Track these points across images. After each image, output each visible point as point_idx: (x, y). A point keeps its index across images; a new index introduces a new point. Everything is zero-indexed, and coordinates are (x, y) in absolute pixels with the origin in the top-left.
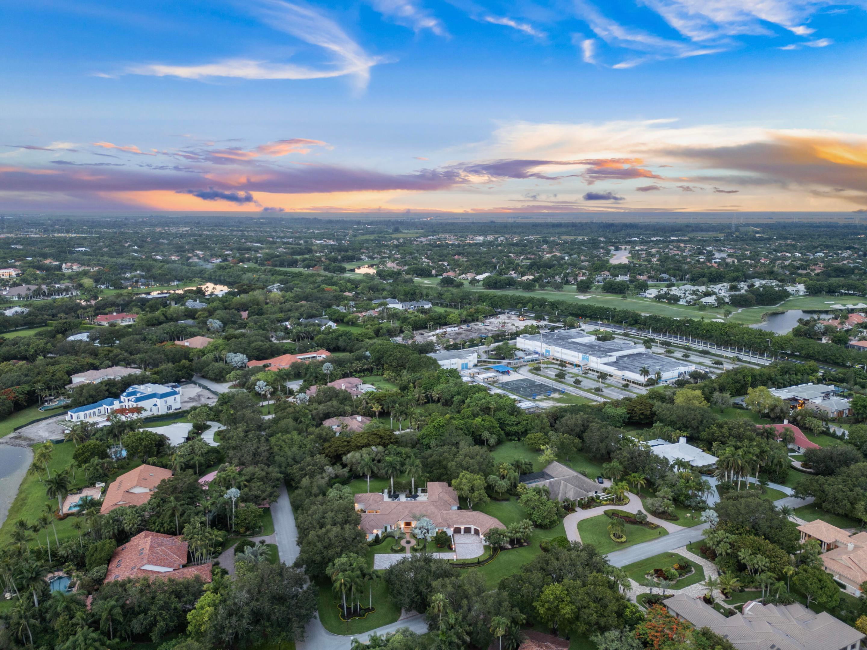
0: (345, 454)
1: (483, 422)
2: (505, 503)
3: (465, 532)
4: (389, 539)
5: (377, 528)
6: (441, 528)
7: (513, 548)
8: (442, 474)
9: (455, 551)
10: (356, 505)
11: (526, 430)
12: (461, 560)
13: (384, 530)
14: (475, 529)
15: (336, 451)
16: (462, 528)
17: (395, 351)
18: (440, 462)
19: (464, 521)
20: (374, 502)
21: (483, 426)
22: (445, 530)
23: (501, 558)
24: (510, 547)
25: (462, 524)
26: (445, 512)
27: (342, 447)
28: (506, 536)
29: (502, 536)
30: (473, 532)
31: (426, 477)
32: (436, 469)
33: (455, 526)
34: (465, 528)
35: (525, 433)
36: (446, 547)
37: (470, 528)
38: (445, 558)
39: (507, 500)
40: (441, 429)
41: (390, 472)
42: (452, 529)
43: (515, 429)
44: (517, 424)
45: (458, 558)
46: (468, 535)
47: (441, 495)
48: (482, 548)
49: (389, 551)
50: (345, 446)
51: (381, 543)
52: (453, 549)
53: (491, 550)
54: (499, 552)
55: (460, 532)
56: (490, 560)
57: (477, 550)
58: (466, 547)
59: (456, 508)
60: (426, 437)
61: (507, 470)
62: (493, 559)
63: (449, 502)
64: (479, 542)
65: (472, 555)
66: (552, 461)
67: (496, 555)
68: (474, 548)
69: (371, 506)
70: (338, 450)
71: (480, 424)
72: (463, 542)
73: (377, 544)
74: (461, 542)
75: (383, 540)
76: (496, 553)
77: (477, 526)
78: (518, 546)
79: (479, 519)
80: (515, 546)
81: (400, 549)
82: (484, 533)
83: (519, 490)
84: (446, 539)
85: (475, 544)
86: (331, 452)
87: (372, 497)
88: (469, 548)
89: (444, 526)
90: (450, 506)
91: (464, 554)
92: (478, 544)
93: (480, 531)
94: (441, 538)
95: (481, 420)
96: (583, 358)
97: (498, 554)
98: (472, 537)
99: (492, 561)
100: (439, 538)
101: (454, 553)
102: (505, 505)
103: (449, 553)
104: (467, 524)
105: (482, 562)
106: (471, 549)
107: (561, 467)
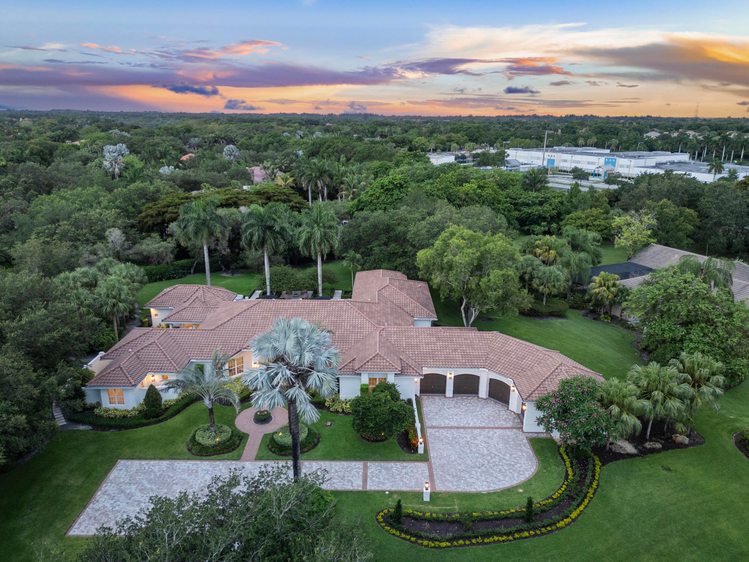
1: (479, 191)
2: (558, 322)
3: (458, 391)
5: (158, 370)
6: (378, 376)
7: (643, 452)
9: (425, 458)
10: (153, 311)
12: (451, 496)
13: (187, 378)
14: (493, 383)
15: (159, 214)
16: (450, 375)
17: (335, 141)
19: (458, 356)
21: (480, 196)
22: (391, 379)
23: (614, 495)
24: (629, 448)
25: (449, 363)
26: (393, 329)
28: (630, 410)
29: (615, 409)
30: (483, 389)
31: (353, 260)
32: (379, 246)
33: (426, 371)
34: (457, 378)
35: (558, 218)
36: (393, 440)
37: (476, 379)
38: (388, 487)
39: (560, 315)
40: (396, 192)
42: (417, 379)
43: (536, 210)
44: (541, 204)
45: (440, 488)
46: (466, 401)
47: (386, 293)
48: (528, 450)
51: (166, 419)
52: (421, 450)
53: (565, 457)
54: (597, 468)
55: (442, 391)
56: (575, 503)
57: (507, 457)
58: (468, 442)
59: (428, 324)
60: (366, 206)
61: (556, 249)
62: (583, 500)
63: (408, 309)
64: (510, 424)
65: (491, 475)
66: (647, 245)
67: (588, 481)
68: (499, 450)
69: (183, 313)
70: (167, 212)
71: (475, 193)
72: (452, 424)
73: (152, 420)
74: (447, 423)
75: (177, 407)
76: (590, 473)
77: (500, 373)
78: (658, 446)
79: (507, 353)
80: (648, 445)
81: (219, 443)
82: (536, 396)
83: (597, 290)
84: (392, 411)
85: (499, 432)
86: (152, 216)
87: (198, 294)
88: (477, 445)
89: (390, 368)
90: (409, 318)
91: (460, 471)
92: (508, 432)
93: (512, 388)
94: (375, 406)
95: (476, 187)
96: (606, 163)
97: (593, 476)
98: (482, 408)
99: (581, 508)
100: (369, 409)
101: (422, 467)
102: (559, 324)
103: (405, 464)
104: (463, 366)
105: (543, 511)
106: (485, 452)
107: (678, 253)
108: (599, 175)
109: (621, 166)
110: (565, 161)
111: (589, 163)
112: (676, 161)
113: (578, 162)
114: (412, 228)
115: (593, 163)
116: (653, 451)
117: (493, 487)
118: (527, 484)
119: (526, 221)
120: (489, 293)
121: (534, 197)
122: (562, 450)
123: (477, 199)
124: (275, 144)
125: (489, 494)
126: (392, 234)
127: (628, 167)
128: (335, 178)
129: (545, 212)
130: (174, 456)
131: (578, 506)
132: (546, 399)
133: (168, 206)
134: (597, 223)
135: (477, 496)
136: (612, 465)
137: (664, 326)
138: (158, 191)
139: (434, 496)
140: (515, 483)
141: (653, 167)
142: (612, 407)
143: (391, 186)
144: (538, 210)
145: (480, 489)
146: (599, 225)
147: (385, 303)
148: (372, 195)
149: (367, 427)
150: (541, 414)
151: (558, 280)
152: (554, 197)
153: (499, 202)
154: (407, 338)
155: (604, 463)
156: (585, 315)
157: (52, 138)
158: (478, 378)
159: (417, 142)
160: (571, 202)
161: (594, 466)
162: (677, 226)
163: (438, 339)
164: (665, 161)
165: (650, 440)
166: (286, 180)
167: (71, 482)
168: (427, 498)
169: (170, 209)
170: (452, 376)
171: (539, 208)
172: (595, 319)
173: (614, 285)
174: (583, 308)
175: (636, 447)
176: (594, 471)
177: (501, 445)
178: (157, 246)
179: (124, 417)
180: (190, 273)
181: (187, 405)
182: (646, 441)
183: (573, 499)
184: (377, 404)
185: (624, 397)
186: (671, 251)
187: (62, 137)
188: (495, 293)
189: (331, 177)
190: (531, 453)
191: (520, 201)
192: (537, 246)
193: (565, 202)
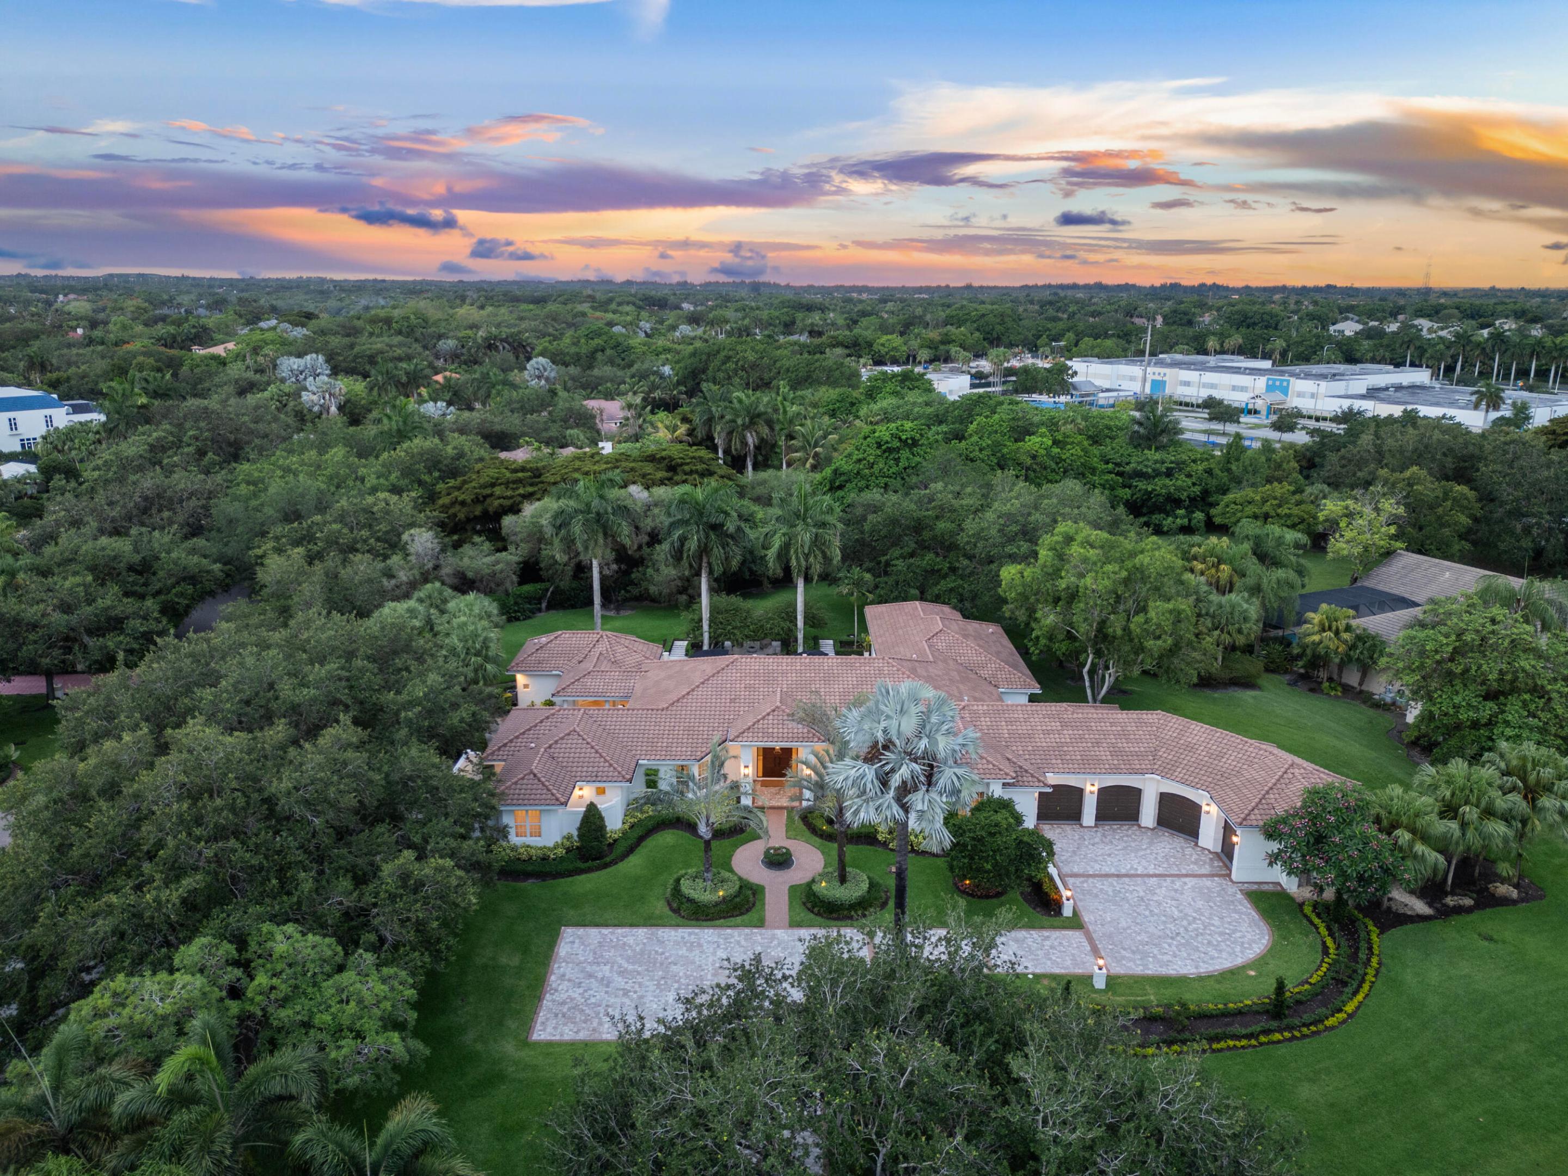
0: (515, 509)
1: (1056, 450)
2: (1248, 695)
3: (1103, 816)
4: (668, 838)
5: (592, 778)
7: (1445, 913)
8: (933, 573)
9: (1076, 923)
10: (521, 679)
11: (1206, 493)
12: (1138, 980)
13: (640, 788)
14: (1166, 800)
15: (477, 500)
16: (1091, 788)
18: (918, 527)
19: (1103, 753)
20: (605, 666)
21: (1059, 460)
23: (1409, 978)
24: (1420, 907)
25: (1089, 766)
26: (982, 707)
27: (507, 484)
28: (1428, 838)
29: (1404, 836)
30: (1149, 812)
31: (858, 583)
32: (903, 557)
33: (1053, 779)
34: (1102, 791)
35: (1204, 500)
36: (1023, 896)
37: (1136, 794)
39: (1247, 683)
41: (693, 544)
42: (1033, 794)
43: (1161, 486)
44: (1169, 474)
45: (1118, 968)
46: (1120, 834)
47: (940, 646)
48: (1248, 910)
49: (660, 907)
50: (520, 481)
51: (614, 862)
52: (1067, 911)
53: (1316, 921)
54: (1374, 937)
55: (1075, 816)
56: (1349, 990)
57: (1216, 921)
58: (1142, 899)
59: (1024, 700)
60: (849, 481)
61: (1230, 562)
62: (1360, 987)
63: (984, 673)
64: (1206, 870)
65: (1196, 949)
66: (1389, 554)
67: (1362, 956)
68: (1198, 911)
69: (588, 681)
70: (491, 495)
71: (1048, 455)
72: (1106, 870)
73: (590, 864)
74: (1096, 868)
75: (630, 842)
76: (1363, 945)
77: (1183, 782)
78: (1468, 902)
79: (1190, 748)
80: (1450, 901)
81: (724, 898)
82: (1257, 818)
83: (1316, 638)
84: (1020, 843)
85: (1191, 882)
86: (463, 503)
87: (601, 648)
88: (1159, 904)
89: (996, 772)
90: (991, 688)
91: (1141, 943)
92: (1207, 882)
93: (1205, 808)
94: (992, 835)
95: (1050, 443)
96: (1270, 388)
97: (1370, 949)
98: (1151, 843)
99: (1360, 997)
100: (980, 840)
101: (1075, 936)
102: (1251, 701)
103: (1046, 933)
104: (1115, 770)
105: (1299, 1002)
106: (1176, 914)
107: (1449, 569)
108: (1256, 412)
109: (1300, 395)
110: (1187, 384)
111: (1234, 388)
112: (1405, 384)
113: (1213, 386)
114: (971, 526)
115: (1243, 389)
116: (1459, 910)
117: (1204, 969)
118: (1260, 963)
119: (1142, 506)
120: (1150, 643)
121: (1156, 462)
122: (1308, 910)
123: (1054, 466)
124: (609, 352)
125: (1200, 978)
126: (926, 535)
127: (1313, 396)
128: (777, 427)
129: (1179, 489)
130: (650, 921)
131: (1355, 993)
132: (1284, 821)
133: (493, 485)
134: (1283, 511)
135: (1181, 981)
136: (1396, 933)
137: (1457, 700)
138: (461, 455)
139: (1112, 981)
140: (1239, 961)
141: (1363, 397)
142: (1398, 832)
143: (896, 444)
144: (1165, 486)
145: (1183, 971)
146: (1288, 516)
147: (945, 661)
148: (859, 461)
149: (980, 870)
150: (1274, 846)
151: (1246, 619)
152: (1194, 461)
153: (1093, 471)
154: (1009, 722)
155: (1383, 929)
156: (1292, 684)
157: (159, 340)
158: (1139, 791)
159: (883, 345)
160: (1229, 470)
161: (1368, 933)
162: (1439, 518)
163: (1064, 725)
164: (1383, 385)
165: (1453, 893)
166: (675, 428)
167: (504, 960)
168: (1100, 984)
169: (498, 491)
170: (1095, 789)
171: (1167, 481)
172: (1312, 690)
173: (1348, 628)
174: (1286, 672)
175: (1430, 905)
176: (1369, 941)
177: (1200, 903)
178: (488, 560)
179: (545, 859)
180: (540, 610)
181: (641, 839)
182: (1446, 894)
183: (1345, 984)
184: (994, 831)
185: (1417, 815)
186: (1436, 565)
187: (179, 339)
188: (1159, 642)
189: (770, 424)
190: (1254, 915)
191: (1128, 468)
192: (1195, 558)
193: (1217, 471)
